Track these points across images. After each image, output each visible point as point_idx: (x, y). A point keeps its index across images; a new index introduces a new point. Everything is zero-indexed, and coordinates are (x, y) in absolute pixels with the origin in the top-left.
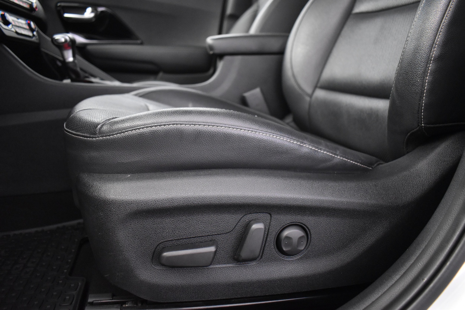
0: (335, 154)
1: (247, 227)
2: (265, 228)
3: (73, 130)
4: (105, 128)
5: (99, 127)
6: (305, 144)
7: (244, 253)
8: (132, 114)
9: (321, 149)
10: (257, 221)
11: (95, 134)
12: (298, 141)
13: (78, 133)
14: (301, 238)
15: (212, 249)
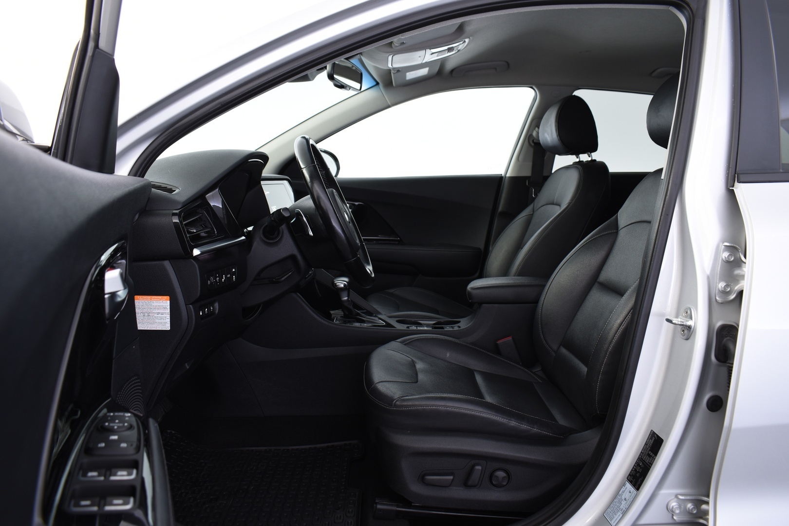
0: (532, 428)
1: (473, 467)
2: (482, 469)
3: (377, 399)
4: (398, 403)
5: (394, 401)
6: (512, 421)
7: (470, 483)
8: (414, 395)
9: (522, 424)
10: (478, 465)
11: (392, 406)
12: (507, 419)
13: (380, 402)
14: (504, 477)
15: (451, 477)
